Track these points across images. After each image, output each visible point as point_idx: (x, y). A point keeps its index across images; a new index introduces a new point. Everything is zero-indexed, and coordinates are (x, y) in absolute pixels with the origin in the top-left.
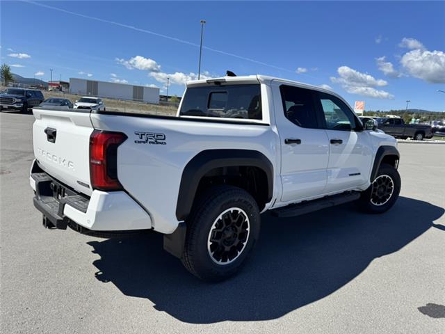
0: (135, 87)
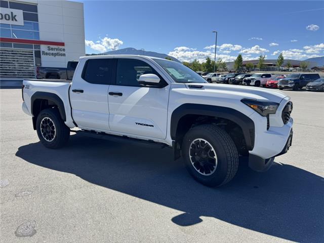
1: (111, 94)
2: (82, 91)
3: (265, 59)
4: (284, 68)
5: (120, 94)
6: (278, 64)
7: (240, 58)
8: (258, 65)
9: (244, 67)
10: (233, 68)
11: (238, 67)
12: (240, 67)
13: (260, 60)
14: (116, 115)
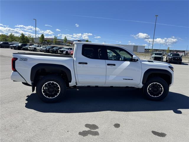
0: (134, 46)
1: (108, 65)
2: (86, 63)
3: (57, 38)
4: (67, 44)
5: (114, 65)
6: (64, 42)
7: (43, 36)
8: (54, 41)
9: (46, 42)
10: (39, 41)
11: (42, 41)
12: (43, 41)
13: (55, 38)
14: (111, 76)
